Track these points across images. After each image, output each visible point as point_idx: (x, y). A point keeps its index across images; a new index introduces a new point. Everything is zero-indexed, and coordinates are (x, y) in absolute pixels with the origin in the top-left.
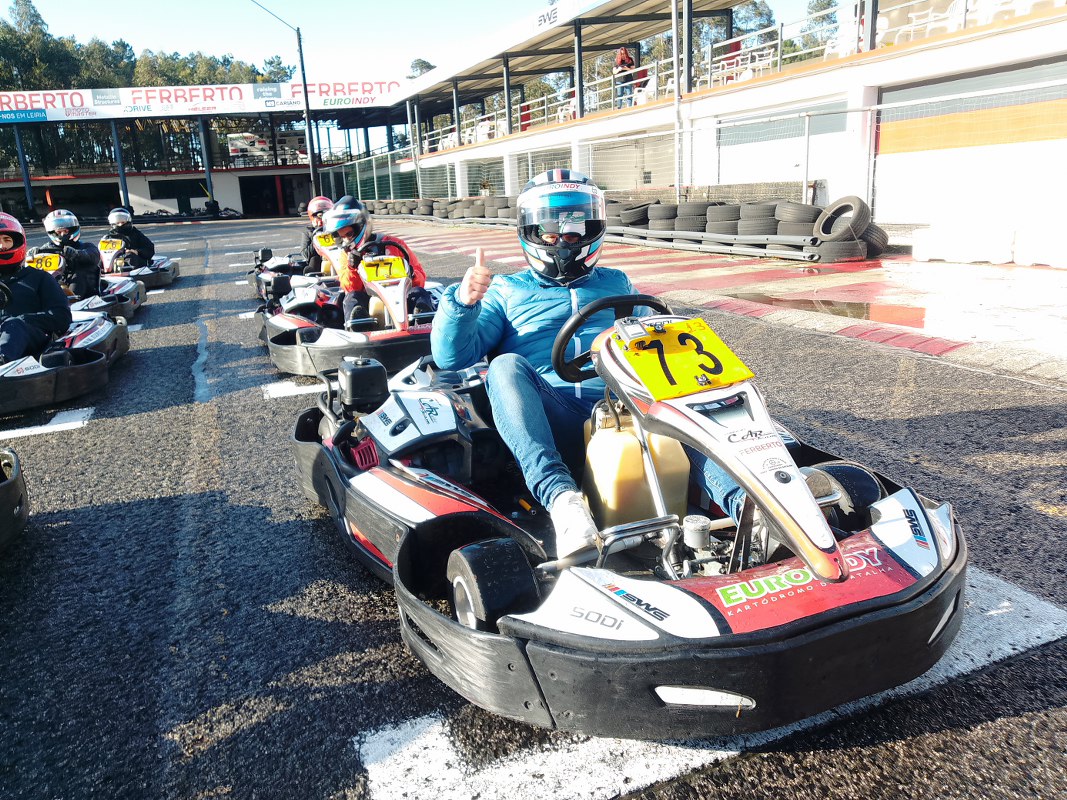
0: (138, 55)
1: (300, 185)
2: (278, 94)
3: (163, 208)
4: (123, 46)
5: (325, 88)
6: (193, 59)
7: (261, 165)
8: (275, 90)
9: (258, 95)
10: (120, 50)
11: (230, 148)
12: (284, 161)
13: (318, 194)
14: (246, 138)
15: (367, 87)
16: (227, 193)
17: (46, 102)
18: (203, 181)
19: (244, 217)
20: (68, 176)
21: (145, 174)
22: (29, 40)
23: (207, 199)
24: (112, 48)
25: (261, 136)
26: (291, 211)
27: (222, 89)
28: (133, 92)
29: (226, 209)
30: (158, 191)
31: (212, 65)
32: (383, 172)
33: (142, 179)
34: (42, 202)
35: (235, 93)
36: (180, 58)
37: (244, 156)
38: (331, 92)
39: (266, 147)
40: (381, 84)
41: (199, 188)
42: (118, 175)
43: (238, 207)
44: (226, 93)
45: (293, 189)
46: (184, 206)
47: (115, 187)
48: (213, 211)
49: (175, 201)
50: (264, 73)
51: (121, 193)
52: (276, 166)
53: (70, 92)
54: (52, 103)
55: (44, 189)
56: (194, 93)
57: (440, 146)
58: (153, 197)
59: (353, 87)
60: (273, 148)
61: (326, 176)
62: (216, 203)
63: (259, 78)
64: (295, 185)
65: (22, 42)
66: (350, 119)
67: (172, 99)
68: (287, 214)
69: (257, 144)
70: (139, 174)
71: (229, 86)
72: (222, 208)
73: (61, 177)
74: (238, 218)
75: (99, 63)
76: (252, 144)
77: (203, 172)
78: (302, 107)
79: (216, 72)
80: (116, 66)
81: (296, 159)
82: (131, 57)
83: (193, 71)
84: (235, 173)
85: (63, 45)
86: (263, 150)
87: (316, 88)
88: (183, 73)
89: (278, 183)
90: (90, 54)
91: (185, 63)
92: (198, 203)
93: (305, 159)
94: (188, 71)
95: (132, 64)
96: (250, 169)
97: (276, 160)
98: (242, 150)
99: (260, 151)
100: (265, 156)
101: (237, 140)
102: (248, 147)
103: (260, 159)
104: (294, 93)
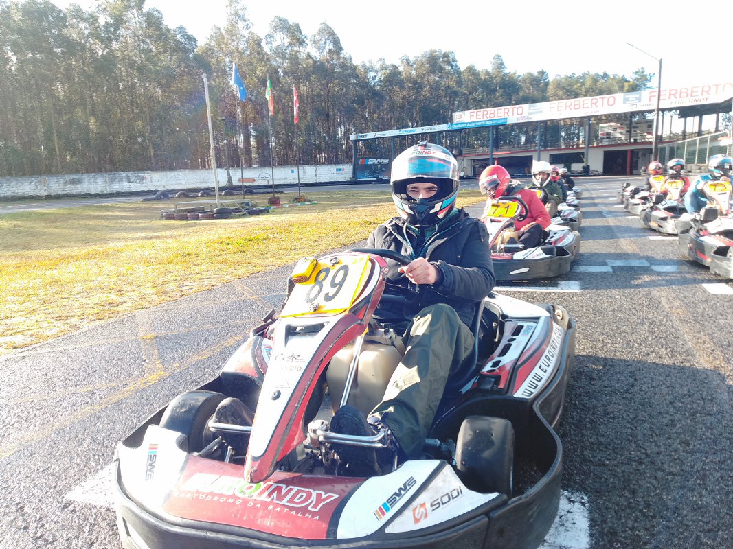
1: (644, 155)
2: (639, 99)
4: (542, 73)
5: (673, 92)
6: (584, 76)
7: (619, 142)
8: (637, 96)
10: (540, 76)
11: (600, 132)
12: (635, 140)
13: (655, 160)
14: (611, 126)
16: (596, 161)
18: (583, 154)
19: (603, 175)
21: (548, 150)
22: (496, 77)
23: (584, 165)
24: (537, 75)
25: (621, 124)
26: (635, 172)
27: (603, 98)
28: (551, 104)
29: (594, 170)
31: (595, 80)
32: (703, 147)
33: (546, 152)
35: (611, 100)
36: (575, 76)
37: (607, 138)
38: (678, 95)
39: (624, 131)
42: (535, 151)
43: (601, 169)
44: (605, 100)
45: (638, 158)
48: (586, 171)
50: (631, 80)
52: (631, 144)
53: (517, 106)
55: (494, 159)
59: (695, 89)
60: (629, 132)
61: (663, 149)
62: (588, 167)
63: (626, 84)
64: (640, 156)
65: (492, 78)
66: (686, 112)
68: (631, 174)
69: (618, 129)
70: (545, 150)
71: (608, 96)
72: (591, 169)
73: (504, 152)
74: (599, 176)
75: (529, 85)
76: (615, 129)
77: (582, 148)
79: (597, 83)
81: (644, 138)
82: (546, 79)
83: (583, 84)
84: (601, 148)
86: (621, 133)
87: (667, 93)
88: (575, 87)
89: (629, 154)
90: (524, 81)
91: (577, 80)
92: (577, 167)
93: (651, 138)
94: (579, 85)
95: (547, 84)
96: (613, 146)
97: (630, 140)
98: (608, 134)
99: (620, 135)
100: (623, 137)
101: (606, 128)
102: (612, 132)
103: (620, 139)
104: (650, 97)
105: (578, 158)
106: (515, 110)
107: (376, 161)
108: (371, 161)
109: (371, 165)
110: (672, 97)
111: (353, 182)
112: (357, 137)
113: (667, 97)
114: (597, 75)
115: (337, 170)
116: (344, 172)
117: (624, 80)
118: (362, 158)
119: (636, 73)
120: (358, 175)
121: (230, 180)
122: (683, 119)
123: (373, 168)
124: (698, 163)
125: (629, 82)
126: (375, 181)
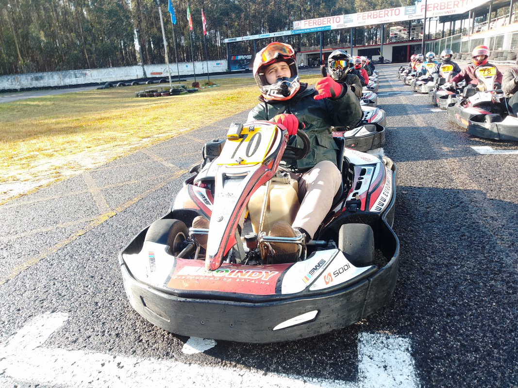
1: (418, 49)
2: (415, 11)
5: (436, 5)
7: (403, 40)
11: (391, 33)
12: (413, 38)
14: (397, 29)
16: (387, 53)
17: (327, 21)
18: (379, 49)
19: (392, 63)
21: (357, 47)
23: (380, 56)
25: (405, 27)
27: (392, 10)
28: (358, 15)
35: (397, 11)
37: (395, 37)
38: (439, 8)
39: (406, 32)
42: (349, 47)
43: (391, 59)
44: (393, 11)
48: (382, 61)
52: (410, 41)
53: (336, 17)
54: (329, 21)
56: (381, 13)
57: (481, 30)
59: (449, 4)
60: (409, 32)
61: (428, 45)
62: (383, 57)
64: (415, 49)
66: (443, 19)
69: (402, 31)
70: (355, 47)
71: (395, 8)
72: (384, 59)
74: (390, 63)
76: (400, 31)
77: (379, 45)
78: (423, 17)
81: (418, 37)
84: (391, 44)
86: (404, 33)
89: (408, 48)
92: (375, 58)
93: (421, 36)
96: (398, 42)
97: (409, 38)
98: (395, 34)
100: (405, 36)
101: (394, 30)
102: (398, 33)
103: (403, 38)
104: (422, 9)
105: (377, 51)
106: (335, 19)
107: (243, 57)
108: (240, 57)
109: (240, 60)
110: (435, 9)
111: (228, 72)
112: (229, 40)
113: (432, 9)
115: (217, 64)
116: (221, 65)
118: (233, 55)
120: (232, 67)
121: (145, 73)
122: (442, 24)
123: (242, 62)
126: (243, 71)
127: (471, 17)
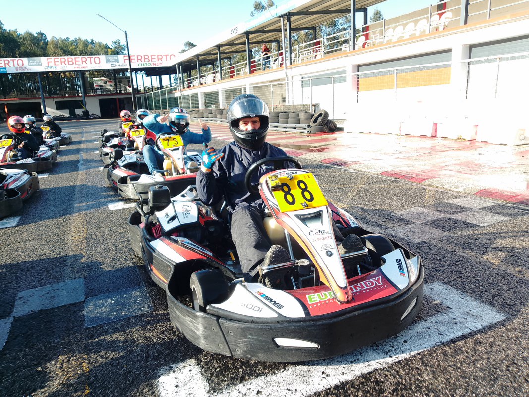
0: (49, 39)
1: (128, 103)
2: (117, 61)
3: (62, 114)
4: (41, 34)
5: (139, 57)
6: (76, 40)
7: (109, 93)
8: (116, 58)
9: (107, 61)
10: (40, 36)
11: (95, 85)
12: (120, 91)
14: (102, 80)
15: (160, 57)
16: (93, 106)
17: (5, 64)
18: (82, 101)
19: (101, 118)
20: (16, 99)
21: (53, 98)
23: (83, 110)
24: (36, 35)
25: (110, 79)
27: (90, 58)
28: (48, 59)
29: (93, 114)
30: (59, 106)
31: (86, 44)
32: (163, 98)
33: (52, 100)
34: (2, 111)
35: (97, 60)
36: (70, 40)
37: (101, 89)
38: (143, 60)
39: (112, 84)
40: (166, 55)
41: (80, 104)
43: (98, 113)
44: (93, 59)
46: (72, 113)
47: (39, 104)
48: (86, 115)
49: (68, 111)
50: (112, 48)
51: (42, 107)
52: (117, 94)
53: (17, 59)
54: (8, 64)
55: (4, 105)
56: (77, 59)
57: (192, 85)
58: (57, 109)
59: (153, 57)
60: (115, 85)
61: (139, 98)
62: (87, 112)
63: (109, 50)
64: (126, 102)
66: (151, 72)
67: (67, 62)
69: (107, 83)
70: (50, 97)
71: (94, 56)
72: (90, 113)
73: (12, 99)
74: (98, 118)
75: (30, 43)
76: (105, 83)
77: (81, 96)
78: (128, 67)
79: (87, 49)
80: (38, 44)
81: (127, 90)
82: (45, 39)
83: (76, 46)
84: (97, 97)
85: (12, 35)
86: (111, 86)
87: (136, 57)
88: (71, 48)
89: (118, 101)
90: (25, 38)
91: (72, 42)
92: (79, 111)
93: (130, 90)
94: (74, 47)
95: (46, 43)
96: (104, 95)
97: (117, 91)
98: (100, 86)
99: (109, 87)
100: (111, 89)
101: (98, 81)
102: (103, 84)
103: (109, 90)
104: (125, 60)
110: (139, 61)
113: (136, 60)
114: (86, 41)
117: (106, 47)
119: (115, 43)
122: (150, 77)
124: (162, 109)
125: (111, 49)
127: (180, 73)
